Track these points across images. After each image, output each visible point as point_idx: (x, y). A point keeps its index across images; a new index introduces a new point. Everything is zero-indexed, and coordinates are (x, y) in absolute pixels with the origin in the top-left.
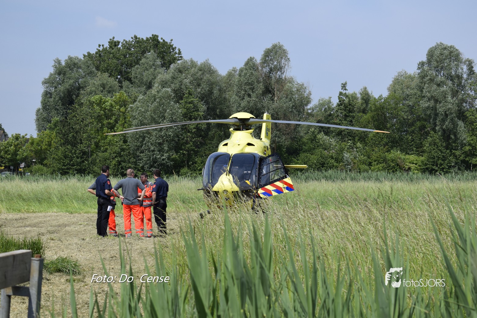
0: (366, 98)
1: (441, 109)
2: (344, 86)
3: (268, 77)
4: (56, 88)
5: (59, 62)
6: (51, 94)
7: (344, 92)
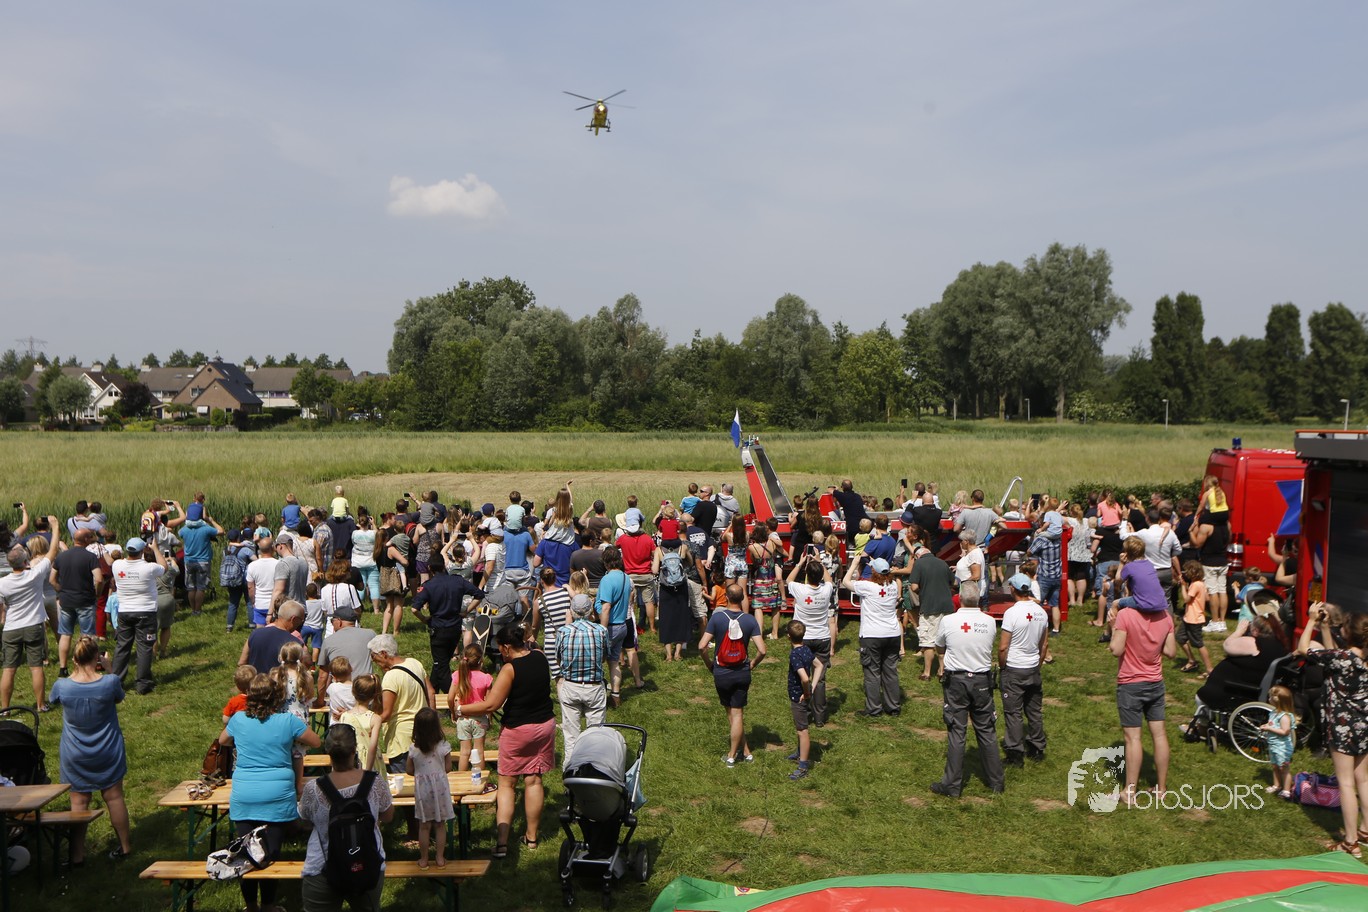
0: (721, 343)
1: (787, 359)
2: (698, 333)
3: (621, 325)
4: (407, 328)
5: (410, 303)
6: (403, 336)
7: (698, 339)
